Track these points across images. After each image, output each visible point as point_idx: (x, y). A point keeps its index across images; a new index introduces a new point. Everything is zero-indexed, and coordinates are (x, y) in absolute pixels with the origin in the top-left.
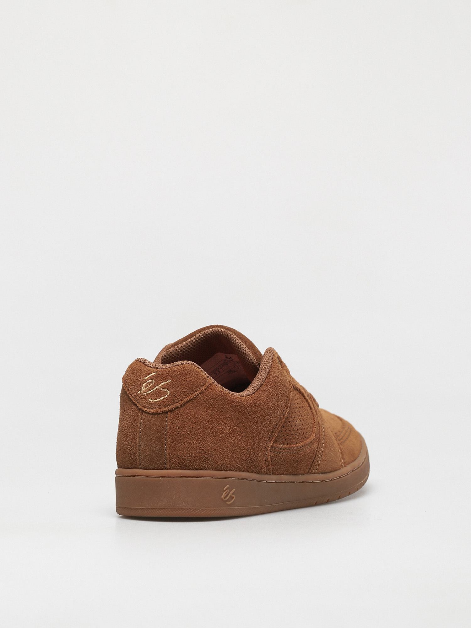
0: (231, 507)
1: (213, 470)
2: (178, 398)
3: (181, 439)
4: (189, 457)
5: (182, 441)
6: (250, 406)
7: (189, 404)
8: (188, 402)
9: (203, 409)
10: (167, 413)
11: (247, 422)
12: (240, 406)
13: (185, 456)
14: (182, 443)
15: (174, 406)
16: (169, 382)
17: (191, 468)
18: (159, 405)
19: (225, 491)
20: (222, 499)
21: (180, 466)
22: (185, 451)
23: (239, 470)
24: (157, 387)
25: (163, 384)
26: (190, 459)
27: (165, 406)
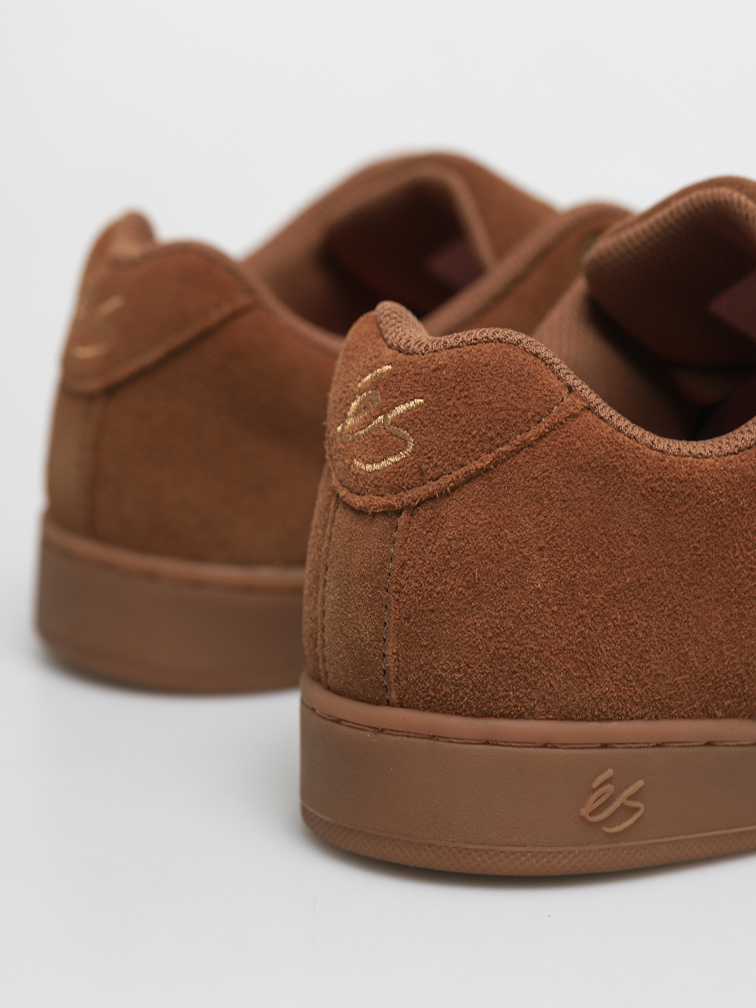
0: (622, 844)
1: (551, 719)
2: (436, 465)
3: (432, 611)
4: (459, 672)
5: (437, 617)
6: (727, 491)
7: (476, 486)
8: (470, 479)
9: (526, 505)
10: (399, 513)
11: (712, 550)
12: (683, 492)
13: (443, 670)
14: (434, 623)
15: (420, 492)
16: (418, 406)
17: (465, 711)
18: (377, 483)
19: (594, 790)
20: (583, 819)
21: (430, 702)
22: (443, 651)
23: (665, 712)
24: (381, 418)
25: (401, 409)
26: (461, 679)
27: (395, 490)
